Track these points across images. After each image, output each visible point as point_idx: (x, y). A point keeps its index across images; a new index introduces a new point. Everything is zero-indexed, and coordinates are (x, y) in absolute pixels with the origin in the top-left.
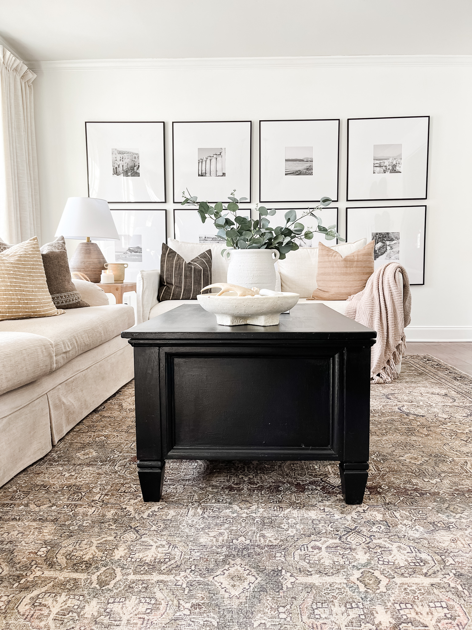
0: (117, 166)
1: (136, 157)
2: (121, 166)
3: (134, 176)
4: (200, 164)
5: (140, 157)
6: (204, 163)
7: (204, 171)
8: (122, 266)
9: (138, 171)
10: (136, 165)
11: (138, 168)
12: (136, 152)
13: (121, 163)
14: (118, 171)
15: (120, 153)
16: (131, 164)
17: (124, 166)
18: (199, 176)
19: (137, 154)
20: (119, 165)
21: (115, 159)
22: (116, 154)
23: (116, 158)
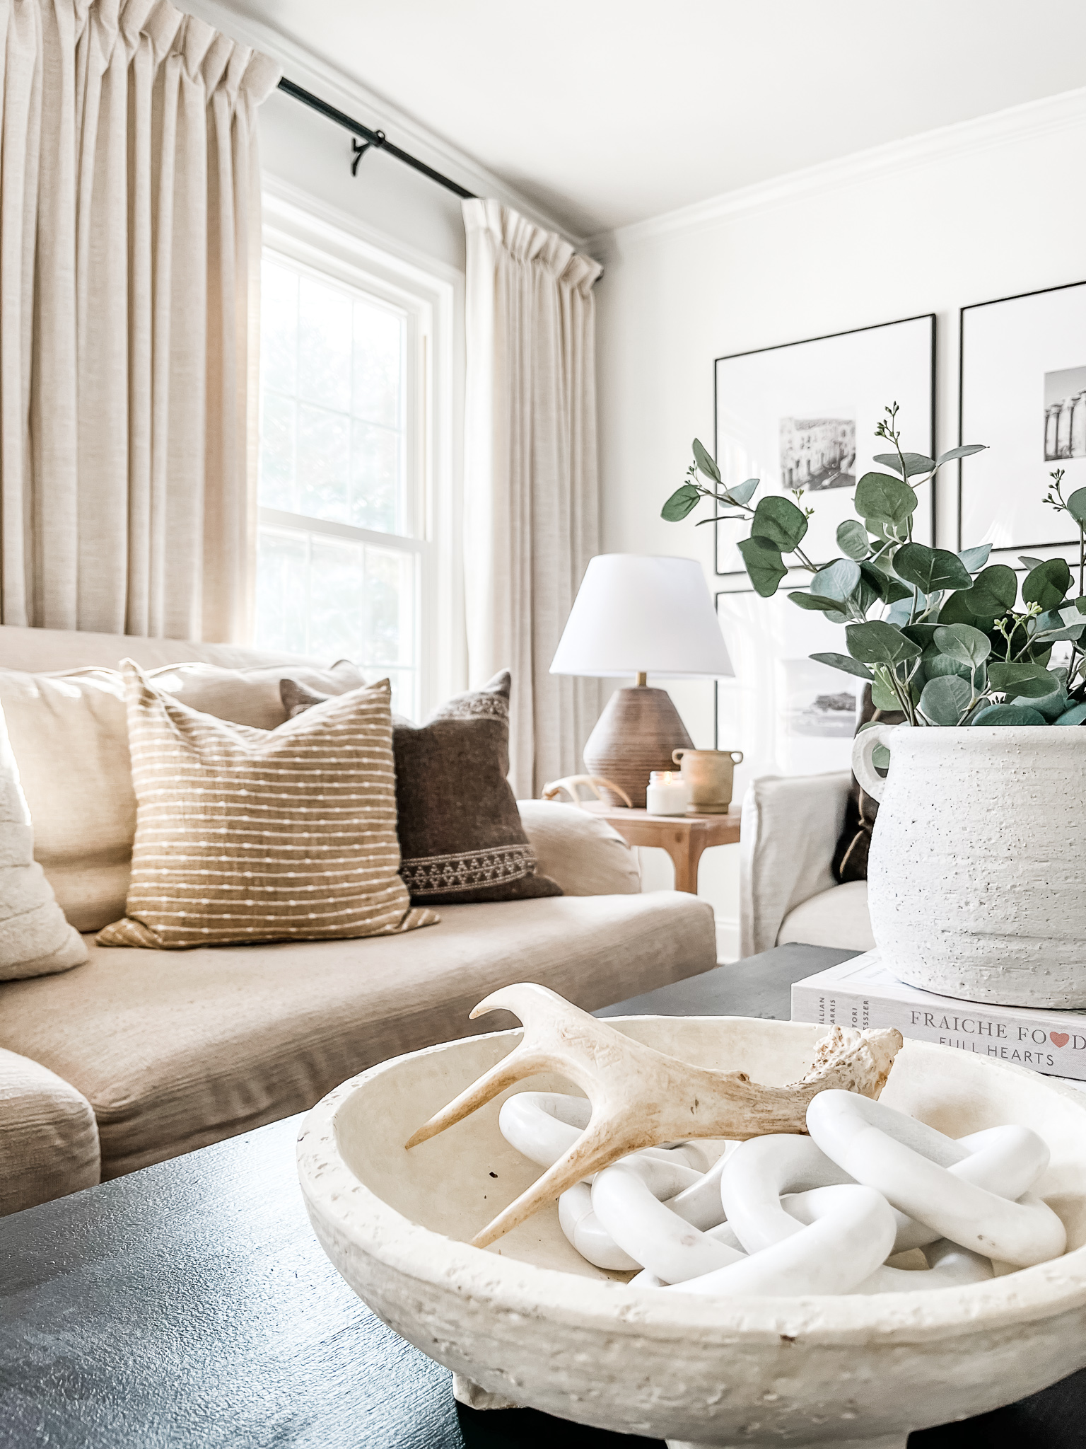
0: (792, 465)
1: (848, 432)
2: (804, 463)
3: (838, 486)
4: (1052, 420)
5: (858, 431)
6: (1065, 416)
7: (1064, 443)
8: (726, 759)
9: (851, 472)
10: (845, 454)
11: (851, 464)
12: (846, 417)
13: (803, 455)
14: (795, 478)
15: (803, 426)
16: (832, 454)
17: (812, 463)
18: (1047, 458)
19: (850, 421)
20: (798, 463)
21: (788, 446)
22: (790, 432)
23: (790, 442)
